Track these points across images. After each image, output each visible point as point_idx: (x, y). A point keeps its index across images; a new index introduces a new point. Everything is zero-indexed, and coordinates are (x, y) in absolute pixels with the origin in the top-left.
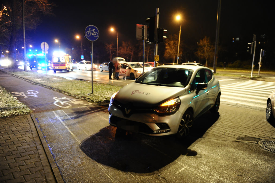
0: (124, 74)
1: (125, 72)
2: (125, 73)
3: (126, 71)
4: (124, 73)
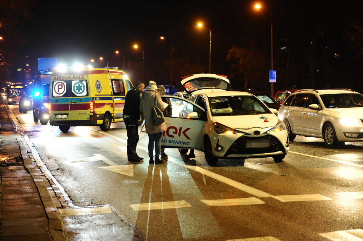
0: (183, 138)
1: (184, 133)
2: (188, 138)
3: (188, 129)
4: (182, 134)
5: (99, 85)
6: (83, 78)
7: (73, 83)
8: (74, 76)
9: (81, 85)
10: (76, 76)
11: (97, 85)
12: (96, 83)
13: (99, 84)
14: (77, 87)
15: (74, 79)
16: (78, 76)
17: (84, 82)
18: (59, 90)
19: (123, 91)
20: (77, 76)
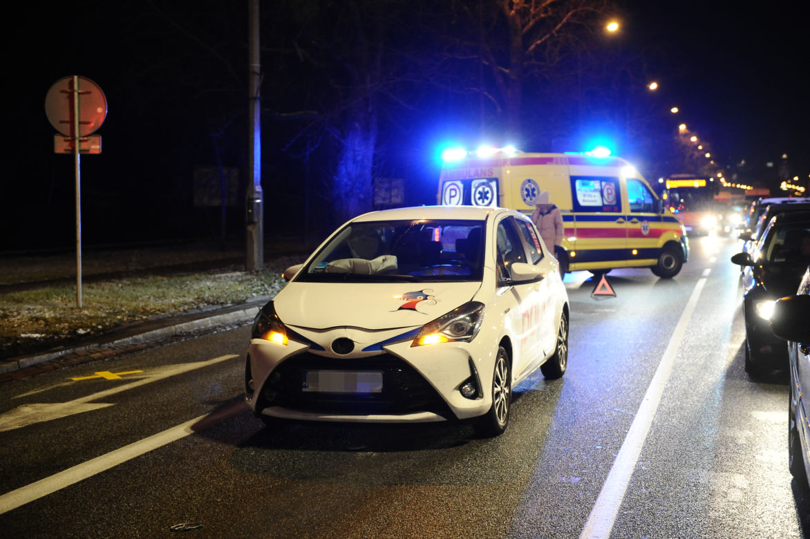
5: (533, 190)
6: (492, 173)
7: (475, 183)
8: (477, 171)
9: (487, 189)
10: (479, 169)
11: (527, 190)
12: (524, 184)
13: (533, 186)
14: (480, 193)
15: (476, 177)
16: (484, 169)
17: (494, 184)
18: (452, 199)
19: (614, 203)
20: (482, 171)
